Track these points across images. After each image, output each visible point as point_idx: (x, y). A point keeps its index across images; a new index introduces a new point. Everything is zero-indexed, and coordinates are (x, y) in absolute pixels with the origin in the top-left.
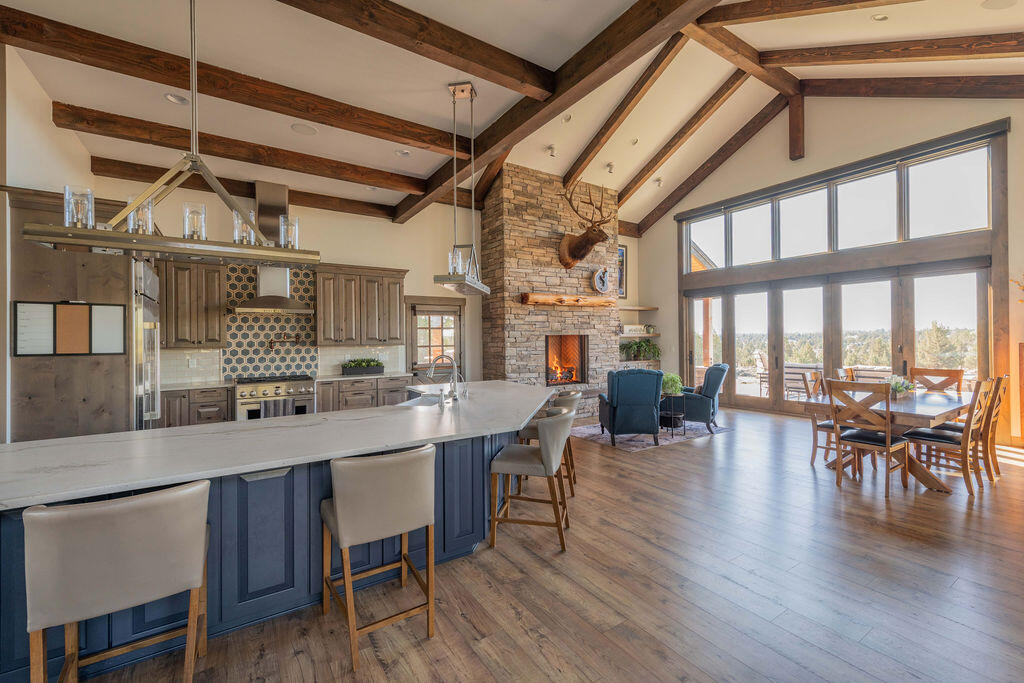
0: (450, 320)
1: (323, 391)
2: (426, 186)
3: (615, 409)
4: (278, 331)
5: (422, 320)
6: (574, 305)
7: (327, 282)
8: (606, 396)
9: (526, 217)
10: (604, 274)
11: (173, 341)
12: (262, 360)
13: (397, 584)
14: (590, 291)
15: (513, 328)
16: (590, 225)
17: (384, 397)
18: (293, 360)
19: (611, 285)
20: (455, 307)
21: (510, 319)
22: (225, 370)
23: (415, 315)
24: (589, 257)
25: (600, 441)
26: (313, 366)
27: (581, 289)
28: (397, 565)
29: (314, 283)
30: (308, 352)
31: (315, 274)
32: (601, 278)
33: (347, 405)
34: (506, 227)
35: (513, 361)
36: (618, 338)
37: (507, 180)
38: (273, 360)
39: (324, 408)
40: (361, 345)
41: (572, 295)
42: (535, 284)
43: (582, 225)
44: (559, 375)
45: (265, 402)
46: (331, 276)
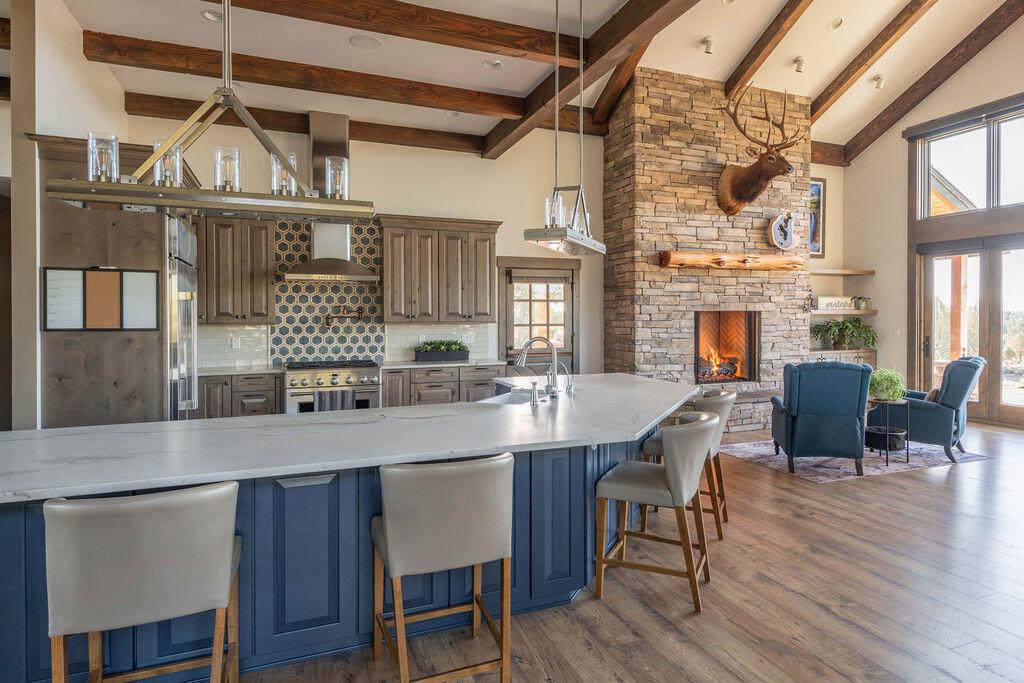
0: (557, 289)
1: (391, 382)
2: (524, 107)
3: (794, 419)
4: (336, 302)
5: (520, 290)
6: (738, 269)
7: (396, 240)
8: (781, 399)
9: (669, 143)
10: (786, 221)
11: (213, 315)
12: (317, 340)
13: (469, 633)
14: (765, 247)
15: (647, 300)
16: (764, 150)
17: (468, 393)
18: (354, 340)
19: (798, 236)
20: (564, 271)
21: (642, 287)
22: (273, 352)
23: (511, 282)
24: (763, 196)
25: (771, 465)
26: (379, 349)
27: (750, 245)
28: (467, 608)
29: (380, 241)
30: (372, 330)
31: (381, 229)
32: (782, 228)
33: (420, 400)
34: (638, 158)
35: (646, 348)
36: (807, 315)
37: (640, 92)
38: (330, 341)
39: (391, 402)
40: (439, 322)
41: (736, 253)
42: (680, 238)
43: (752, 152)
44: (715, 368)
45: (320, 394)
46: (401, 231)
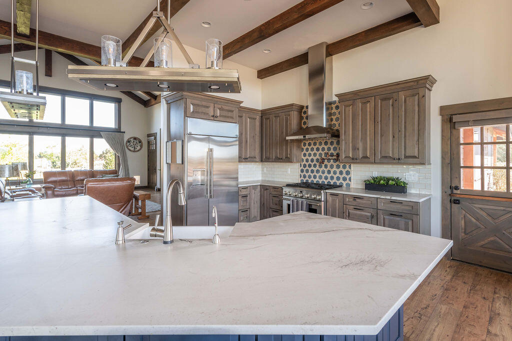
1: (332, 201)
4: (326, 151)
12: (318, 171)
18: (335, 173)
22: (301, 176)
23: (455, 127)
26: (348, 179)
30: (344, 167)
31: (341, 104)
33: (350, 217)
38: (323, 172)
46: (350, 102)
